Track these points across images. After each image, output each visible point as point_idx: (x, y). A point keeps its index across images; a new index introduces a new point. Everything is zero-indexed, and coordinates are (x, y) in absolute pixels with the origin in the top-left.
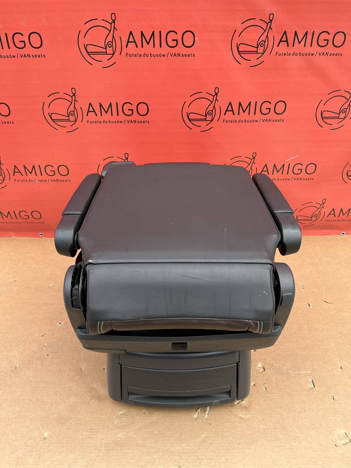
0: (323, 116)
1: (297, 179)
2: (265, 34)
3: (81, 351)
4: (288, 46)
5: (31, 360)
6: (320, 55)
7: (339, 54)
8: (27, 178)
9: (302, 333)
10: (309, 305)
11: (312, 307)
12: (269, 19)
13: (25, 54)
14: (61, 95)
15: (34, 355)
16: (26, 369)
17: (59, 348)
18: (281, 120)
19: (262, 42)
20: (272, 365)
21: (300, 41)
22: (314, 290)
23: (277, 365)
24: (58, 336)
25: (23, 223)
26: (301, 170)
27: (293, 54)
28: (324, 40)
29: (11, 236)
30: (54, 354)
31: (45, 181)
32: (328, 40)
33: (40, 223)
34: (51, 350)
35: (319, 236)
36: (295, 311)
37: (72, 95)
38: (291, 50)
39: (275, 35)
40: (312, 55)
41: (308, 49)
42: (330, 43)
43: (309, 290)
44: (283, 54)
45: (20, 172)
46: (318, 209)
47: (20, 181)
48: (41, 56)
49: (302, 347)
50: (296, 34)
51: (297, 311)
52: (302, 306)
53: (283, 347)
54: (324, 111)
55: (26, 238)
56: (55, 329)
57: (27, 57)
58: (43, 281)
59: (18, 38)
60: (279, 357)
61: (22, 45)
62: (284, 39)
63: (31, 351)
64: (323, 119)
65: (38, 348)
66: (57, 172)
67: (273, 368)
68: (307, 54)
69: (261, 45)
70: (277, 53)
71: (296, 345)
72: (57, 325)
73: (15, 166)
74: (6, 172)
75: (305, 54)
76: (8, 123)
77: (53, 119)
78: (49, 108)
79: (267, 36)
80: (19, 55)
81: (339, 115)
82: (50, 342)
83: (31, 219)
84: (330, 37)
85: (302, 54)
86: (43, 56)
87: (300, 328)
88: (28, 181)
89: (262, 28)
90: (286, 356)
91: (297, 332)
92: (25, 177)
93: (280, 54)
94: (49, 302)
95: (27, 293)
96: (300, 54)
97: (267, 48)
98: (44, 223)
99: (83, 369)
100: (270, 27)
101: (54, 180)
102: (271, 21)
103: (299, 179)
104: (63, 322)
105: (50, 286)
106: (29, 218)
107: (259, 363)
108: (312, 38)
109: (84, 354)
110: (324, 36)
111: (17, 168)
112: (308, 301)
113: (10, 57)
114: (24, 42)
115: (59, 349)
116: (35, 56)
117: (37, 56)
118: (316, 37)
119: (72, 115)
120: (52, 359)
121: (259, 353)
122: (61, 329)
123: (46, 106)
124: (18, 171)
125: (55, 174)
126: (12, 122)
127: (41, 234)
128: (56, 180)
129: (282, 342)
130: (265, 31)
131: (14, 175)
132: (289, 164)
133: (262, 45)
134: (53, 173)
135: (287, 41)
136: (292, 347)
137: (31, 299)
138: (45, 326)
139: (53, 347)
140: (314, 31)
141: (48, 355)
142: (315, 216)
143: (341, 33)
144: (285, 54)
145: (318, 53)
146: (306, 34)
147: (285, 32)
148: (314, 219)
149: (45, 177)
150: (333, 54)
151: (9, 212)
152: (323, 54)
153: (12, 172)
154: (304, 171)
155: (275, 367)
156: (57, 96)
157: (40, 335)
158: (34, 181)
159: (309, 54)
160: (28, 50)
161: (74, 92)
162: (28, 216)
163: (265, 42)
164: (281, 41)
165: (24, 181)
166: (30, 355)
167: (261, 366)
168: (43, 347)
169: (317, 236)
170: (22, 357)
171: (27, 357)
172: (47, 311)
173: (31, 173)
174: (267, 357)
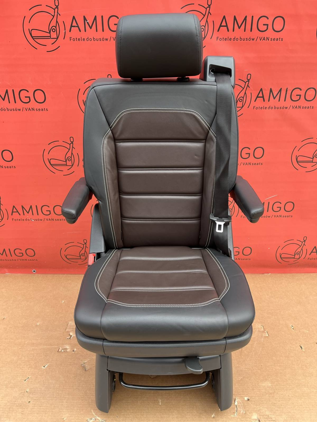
0: (298, 160)
1: (276, 216)
2: (244, 91)
3: (64, 398)
4: (264, 101)
5: (12, 407)
6: (293, 108)
7: (311, 107)
8: (24, 217)
9: (297, 380)
10: (301, 347)
11: (304, 349)
12: (247, 79)
13: (29, 108)
14: (61, 143)
15: (15, 401)
16: (5, 418)
17: (42, 394)
18: (260, 163)
19: (241, 98)
20: (267, 417)
21: (275, 96)
22: (305, 331)
23: (273, 416)
24: (42, 380)
25: (17, 260)
26: (280, 208)
27: (269, 108)
28: (297, 95)
29: (5, 273)
30: (35, 401)
31: (41, 220)
32: (300, 95)
33: (33, 260)
34: (33, 396)
35: (303, 274)
36: (288, 354)
37: (70, 142)
38: (267, 104)
39: (252, 92)
40: (286, 108)
41: (282, 103)
42: (302, 97)
43: (300, 331)
44: (260, 108)
45: (17, 212)
46: (300, 246)
47: (17, 220)
48: (44, 110)
49: (298, 395)
50: (271, 90)
51: (289, 354)
52: (294, 348)
53: (278, 396)
54: (299, 156)
55: (19, 274)
56: (39, 372)
57: (31, 110)
58: (31, 319)
59: (23, 94)
60: (275, 407)
61: (27, 100)
62: (260, 95)
63: (13, 396)
64: (298, 163)
65: (19, 394)
66: (52, 212)
67: (269, 419)
68: (282, 108)
69: (239, 100)
70: (254, 107)
71: (291, 393)
72: (41, 368)
73: (14, 206)
74: (5, 212)
75: (279, 108)
76: (10, 167)
77: (51, 164)
78: (48, 154)
79: (245, 93)
80: (24, 109)
81: (312, 159)
82: (32, 387)
83: (25, 257)
84: (302, 93)
85: (277, 108)
86: (45, 110)
87: (294, 374)
88: (25, 220)
89: (241, 86)
90: (281, 405)
91: (292, 378)
92: (22, 217)
93: (257, 108)
94: (35, 342)
95: (14, 333)
96: (275, 108)
97: (245, 103)
98: (37, 260)
99: (65, 419)
100: (248, 86)
101: (50, 219)
102: (248, 80)
103: (279, 216)
104: (48, 364)
105: (38, 324)
106: (23, 255)
107: (254, 414)
108: (286, 94)
109: (67, 402)
110: (297, 92)
111: (15, 208)
112: (299, 343)
113: (16, 110)
114: (29, 97)
115: (41, 396)
116: (39, 110)
117: (40, 110)
118: (289, 93)
119: (69, 160)
120: (33, 407)
121: (253, 402)
122: (45, 373)
123: (46, 153)
124: (16, 211)
125: (50, 213)
126: (14, 167)
127: (34, 271)
128: (51, 219)
129: (276, 390)
130: (243, 89)
131: (12, 215)
132: (269, 202)
133: (241, 100)
134: (48, 213)
135: (263, 97)
136: (287, 395)
137: (18, 339)
138: (29, 369)
139: (35, 393)
140: (287, 88)
141: (30, 402)
142: (298, 254)
143: (312, 89)
144: (261, 108)
145: (291, 106)
146: (280, 90)
147: (261, 90)
148: (297, 256)
149: (41, 216)
150: (305, 108)
151: (4, 250)
152: (296, 107)
153: (10, 212)
154: (282, 208)
155: (271, 419)
156: (56, 144)
157: (23, 379)
158: (30, 220)
159: (283, 108)
160: (33, 104)
161: (72, 141)
162: (22, 253)
163: (243, 98)
164: (258, 97)
165: (21, 220)
166: (11, 401)
167: (257, 418)
168: (24, 392)
169: (301, 274)
170: (2, 403)
171: (7, 404)
172: (32, 352)
173: (28, 213)
174: (261, 408)
